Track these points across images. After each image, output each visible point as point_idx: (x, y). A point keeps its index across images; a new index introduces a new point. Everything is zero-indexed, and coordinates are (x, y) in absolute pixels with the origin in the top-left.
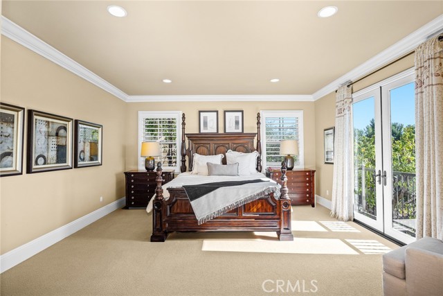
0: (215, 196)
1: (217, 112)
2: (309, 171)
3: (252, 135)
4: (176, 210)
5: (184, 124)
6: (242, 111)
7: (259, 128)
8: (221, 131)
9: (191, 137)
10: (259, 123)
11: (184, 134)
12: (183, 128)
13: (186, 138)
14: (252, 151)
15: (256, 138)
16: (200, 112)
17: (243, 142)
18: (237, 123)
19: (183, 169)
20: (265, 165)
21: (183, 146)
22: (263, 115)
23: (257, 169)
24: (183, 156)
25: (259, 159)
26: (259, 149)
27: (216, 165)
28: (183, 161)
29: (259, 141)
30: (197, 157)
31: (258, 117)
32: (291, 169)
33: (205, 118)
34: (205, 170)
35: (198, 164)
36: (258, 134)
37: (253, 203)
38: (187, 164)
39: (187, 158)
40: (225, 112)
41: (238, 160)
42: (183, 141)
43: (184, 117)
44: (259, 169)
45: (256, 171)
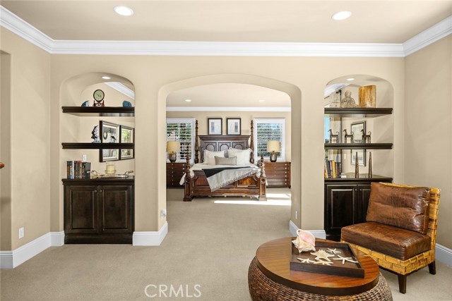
0: (221, 175)
1: (221, 119)
2: (287, 163)
3: (247, 137)
4: (198, 183)
5: (197, 128)
6: (240, 119)
7: (252, 131)
8: (224, 134)
9: (203, 138)
10: (252, 128)
11: (197, 135)
12: (197, 131)
13: (199, 139)
14: (247, 148)
15: (250, 139)
16: (209, 119)
17: (241, 141)
18: (236, 127)
19: (196, 161)
20: (257, 159)
21: (196, 145)
22: (256, 122)
23: (250, 161)
24: (197, 151)
25: (252, 154)
26: (252, 147)
27: (220, 158)
28: (197, 155)
29: (252, 141)
30: (207, 152)
31: (252, 123)
32: (275, 161)
33: (213, 123)
34: (214, 162)
35: (208, 157)
36: (252, 135)
37: (244, 179)
38: (199, 157)
39: (199, 153)
40: (227, 119)
41: (237, 154)
42: (197, 141)
43: (197, 123)
44: (252, 161)
45: (249, 162)
